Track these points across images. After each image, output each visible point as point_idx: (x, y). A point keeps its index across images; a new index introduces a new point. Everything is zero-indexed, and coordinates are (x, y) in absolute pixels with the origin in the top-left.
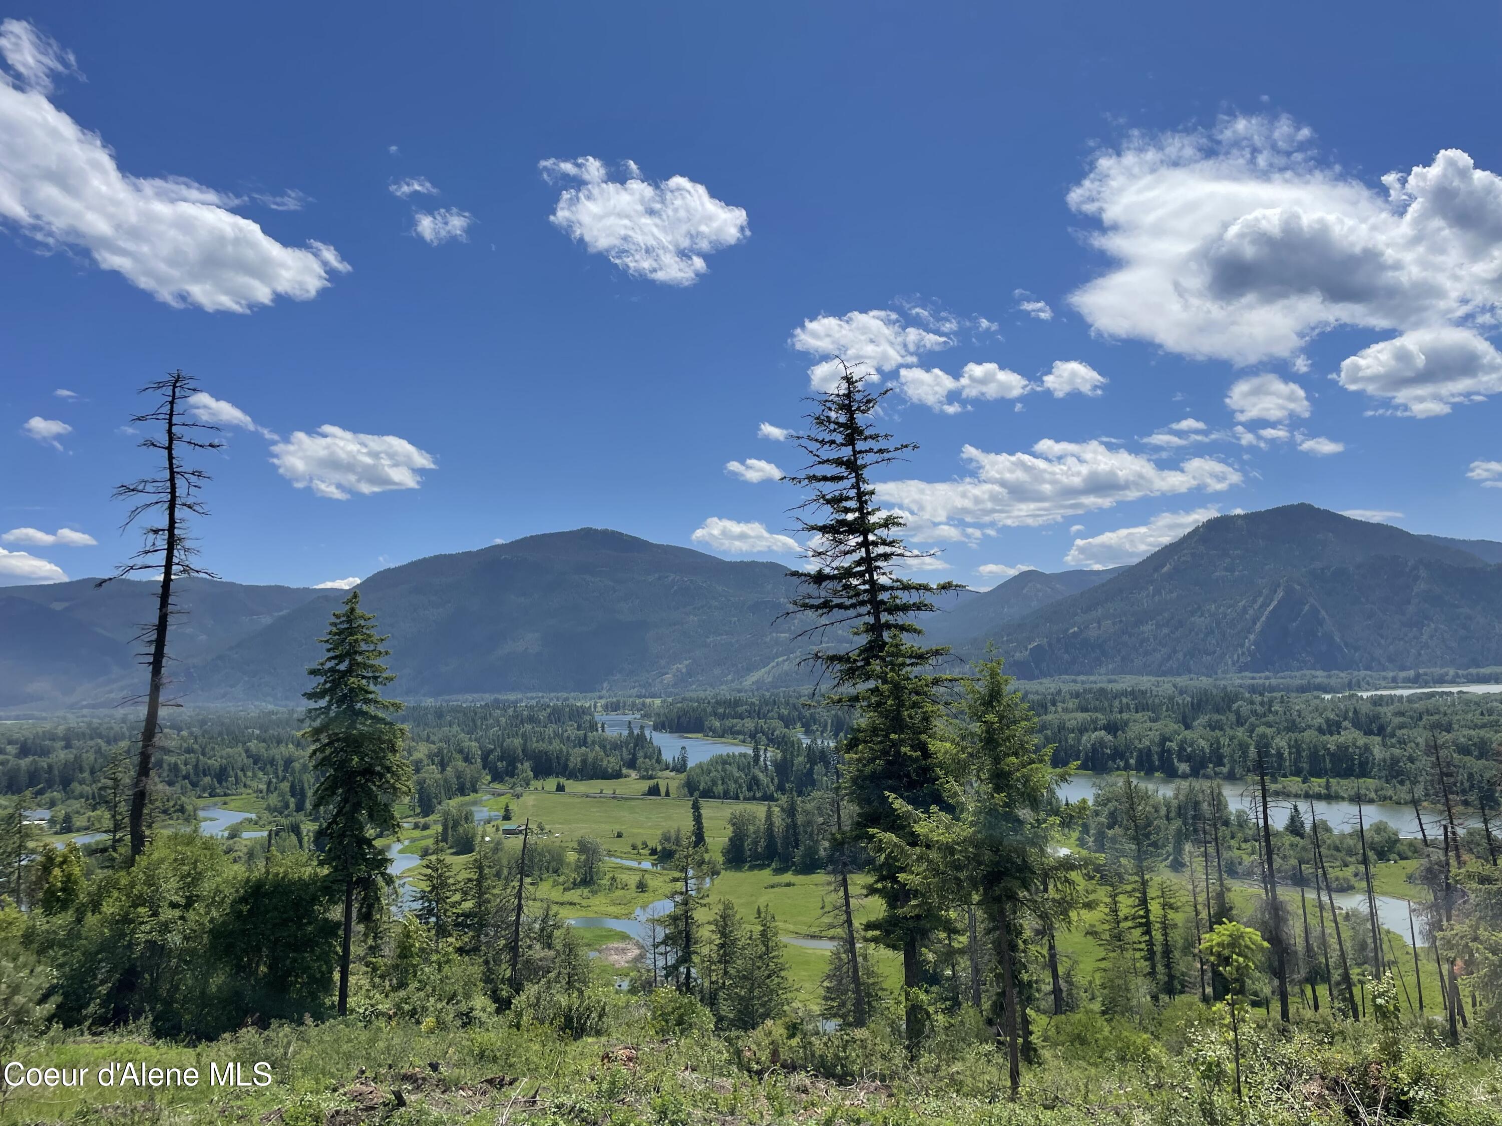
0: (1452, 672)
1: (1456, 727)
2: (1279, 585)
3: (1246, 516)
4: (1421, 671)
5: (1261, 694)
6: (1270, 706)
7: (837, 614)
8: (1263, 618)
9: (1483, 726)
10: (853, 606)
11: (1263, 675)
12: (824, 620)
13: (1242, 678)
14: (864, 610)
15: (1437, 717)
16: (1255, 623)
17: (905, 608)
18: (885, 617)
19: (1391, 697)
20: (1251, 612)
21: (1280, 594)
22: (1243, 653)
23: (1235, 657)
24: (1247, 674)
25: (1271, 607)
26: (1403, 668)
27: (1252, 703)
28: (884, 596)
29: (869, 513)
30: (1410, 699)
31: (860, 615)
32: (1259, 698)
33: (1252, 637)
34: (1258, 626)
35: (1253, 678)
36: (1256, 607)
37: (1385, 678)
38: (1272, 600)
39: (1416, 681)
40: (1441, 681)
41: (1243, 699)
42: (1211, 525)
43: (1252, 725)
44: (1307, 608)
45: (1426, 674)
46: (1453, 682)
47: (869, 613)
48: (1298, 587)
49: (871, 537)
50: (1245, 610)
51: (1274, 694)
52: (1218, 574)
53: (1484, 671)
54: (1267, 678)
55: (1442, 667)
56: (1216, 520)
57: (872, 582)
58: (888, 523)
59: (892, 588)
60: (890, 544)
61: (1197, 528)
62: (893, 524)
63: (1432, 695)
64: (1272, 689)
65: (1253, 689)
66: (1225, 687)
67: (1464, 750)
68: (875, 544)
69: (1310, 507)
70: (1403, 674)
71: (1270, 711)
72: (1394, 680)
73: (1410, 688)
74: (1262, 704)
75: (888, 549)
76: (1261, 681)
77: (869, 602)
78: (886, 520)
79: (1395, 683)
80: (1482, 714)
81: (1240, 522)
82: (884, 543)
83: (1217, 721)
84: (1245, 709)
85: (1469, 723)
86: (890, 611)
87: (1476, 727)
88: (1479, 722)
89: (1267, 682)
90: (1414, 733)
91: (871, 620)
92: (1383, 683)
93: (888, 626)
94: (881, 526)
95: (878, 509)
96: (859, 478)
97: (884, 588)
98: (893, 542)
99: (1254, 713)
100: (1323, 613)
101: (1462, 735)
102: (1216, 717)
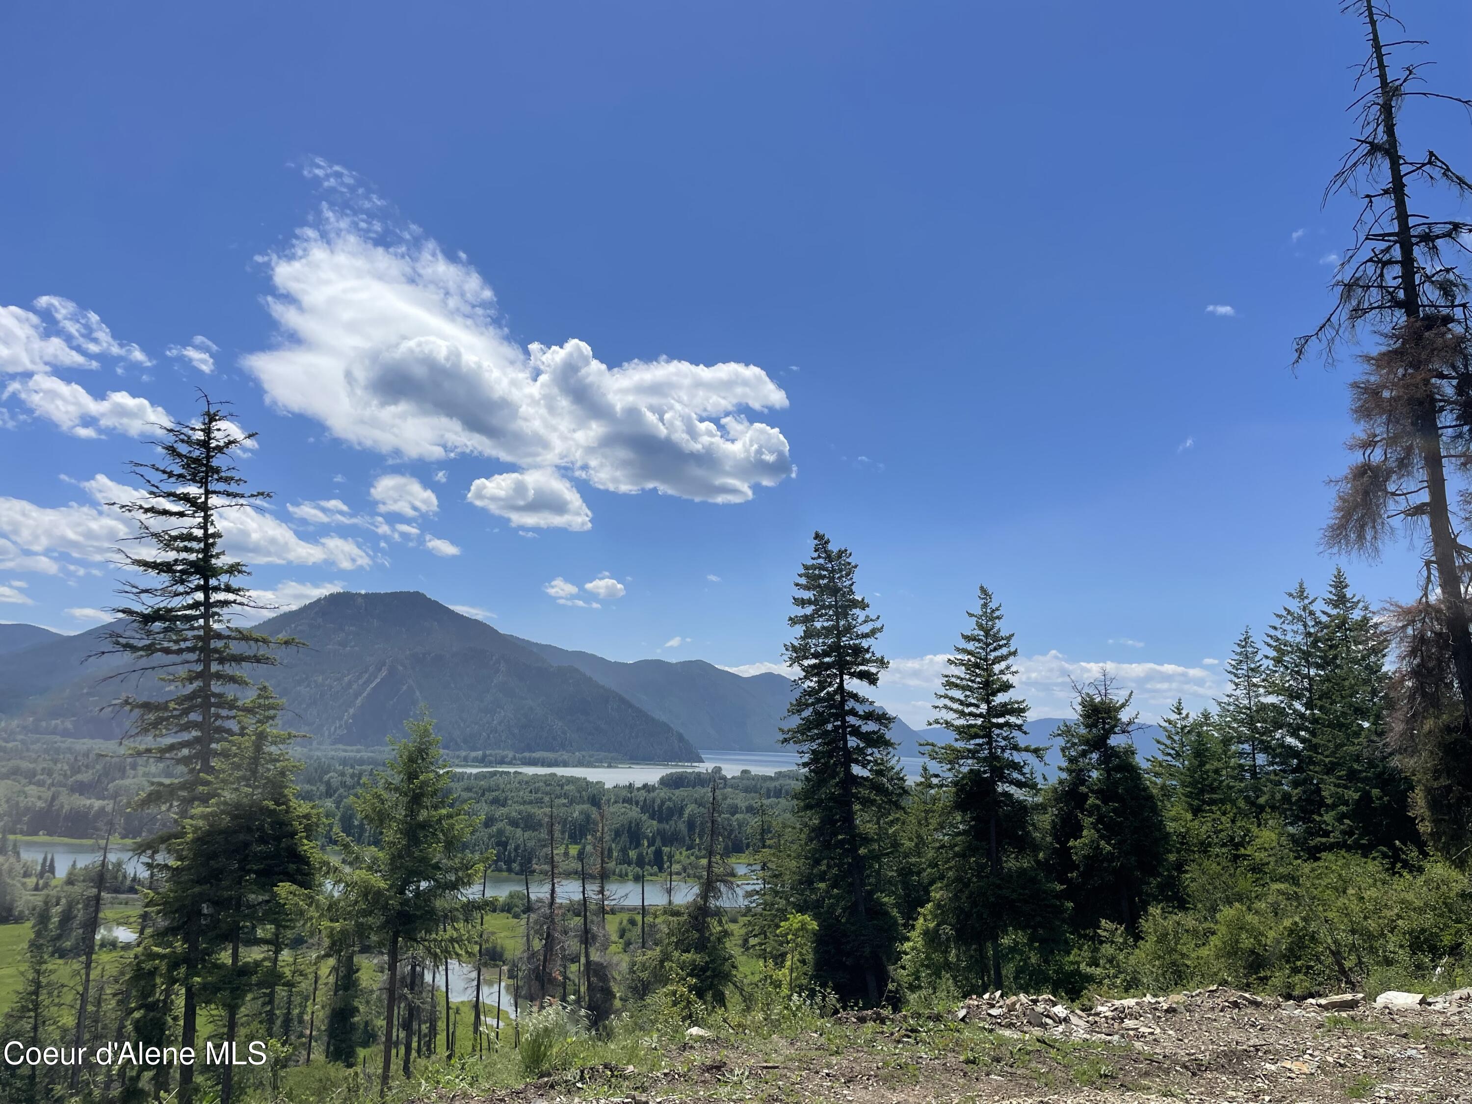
0: (511, 754)
1: (510, 802)
2: (384, 664)
3: (367, 595)
4: (488, 752)
5: (352, 767)
6: (360, 778)
7: (159, 658)
8: (365, 694)
9: (531, 803)
10: (180, 651)
11: (354, 748)
12: (144, 662)
13: (336, 750)
14: (193, 656)
15: (497, 793)
16: (356, 698)
17: (238, 659)
18: (215, 667)
19: (463, 774)
20: (355, 686)
21: (384, 673)
22: (341, 726)
23: (333, 729)
24: (341, 746)
25: (373, 685)
26: (474, 749)
27: (343, 774)
28: (215, 644)
29: (212, 556)
30: (477, 776)
31: (188, 662)
32: (351, 771)
33: (351, 711)
34: (359, 702)
35: (345, 751)
36: (361, 682)
37: (458, 757)
38: (376, 677)
39: (482, 761)
40: (502, 762)
41: (335, 771)
42: (333, 599)
43: (340, 796)
44: (405, 688)
45: (490, 755)
46: (510, 763)
47: (198, 661)
48: (400, 668)
49: (213, 582)
50: (350, 684)
51: (364, 767)
52: (330, 647)
53: (537, 755)
54: (358, 751)
55: (504, 750)
56: (339, 594)
57: (207, 626)
58: (233, 569)
59: (229, 637)
60: (235, 591)
61: (319, 600)
62: (240, 572)
63: (494, 774)
64: (361, 762)
65: (344, 762)
66: (318, 758)
67: (514, 823)
68: (216, 589)
69: (423, 596)
70: (473, 754)
71: (359, 784)
72: (465, 759)
73: (477, 767)
74: (352, 776)
75: (231, 597)
76: (352, 754)
77: (202, 650)
78: (232, 566)
79: (466, 762)
80: (531, 792)
81: (360, 600)
82: (228, 589)
83: (308, 792)
84: (335, 782)
85: (520, 799)
86: (221, 661)
87: (524, 803)
88: (527, 799)
89: (359, 755)
90: (477, 807)
91: (199, 668)
92: (457, 762)
93: (218, 676)
94: (226, 572)
95: (223, 553)
96: (206, 518)
97: (219, 636)
98: (239, 590)
99: (343, 784)
100: (418, 693)
101: (513, 810)
102: (308, 787)
